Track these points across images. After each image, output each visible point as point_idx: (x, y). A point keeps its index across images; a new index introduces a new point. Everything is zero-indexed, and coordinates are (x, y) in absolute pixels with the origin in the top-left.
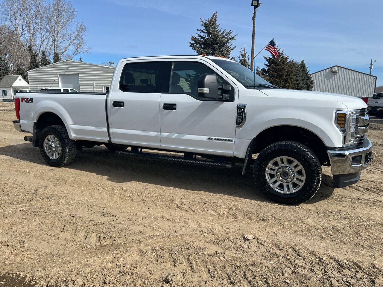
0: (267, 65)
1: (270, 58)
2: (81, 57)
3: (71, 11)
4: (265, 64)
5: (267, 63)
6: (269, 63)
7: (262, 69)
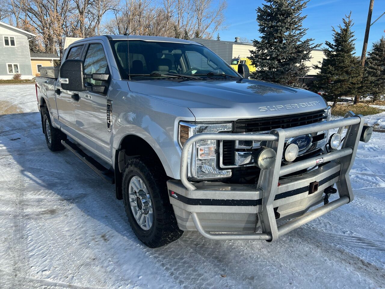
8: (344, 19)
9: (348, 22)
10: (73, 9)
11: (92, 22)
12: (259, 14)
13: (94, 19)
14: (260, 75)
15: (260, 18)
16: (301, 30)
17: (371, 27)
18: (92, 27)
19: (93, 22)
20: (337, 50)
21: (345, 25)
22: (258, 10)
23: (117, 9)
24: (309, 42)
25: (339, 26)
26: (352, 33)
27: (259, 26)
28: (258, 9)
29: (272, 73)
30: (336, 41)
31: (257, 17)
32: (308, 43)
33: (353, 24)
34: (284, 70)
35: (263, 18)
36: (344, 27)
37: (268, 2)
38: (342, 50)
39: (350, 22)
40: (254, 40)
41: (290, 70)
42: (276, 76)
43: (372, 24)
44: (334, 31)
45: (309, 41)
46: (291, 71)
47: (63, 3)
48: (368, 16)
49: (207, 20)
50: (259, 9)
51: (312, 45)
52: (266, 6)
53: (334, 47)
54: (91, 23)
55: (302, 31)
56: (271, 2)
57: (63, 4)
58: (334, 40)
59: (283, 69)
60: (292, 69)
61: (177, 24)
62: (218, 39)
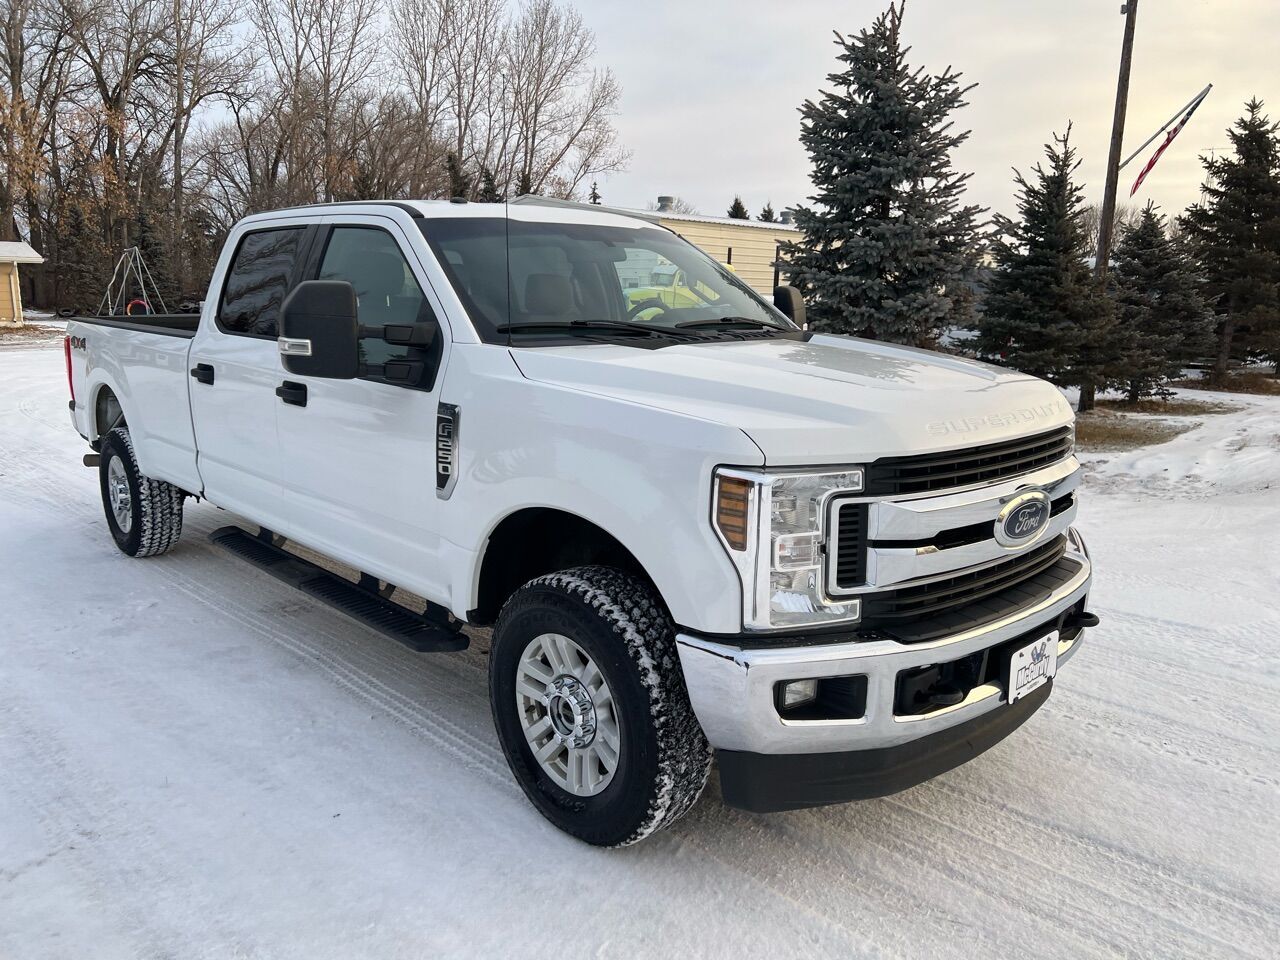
0: (1214, 192)
1: (1231, 164)
2: (595, 184)
3: (577, 40)
4: (1206, 189)
5: (1215, 184)
6: (1222, 184)
7: (1187, 210)
8: (1049, 147)
9: (1062, 156)
10: (81, 88)
11: (148, 133)
12: (810, 123)
13: (157, 123)
14: (825, 325)
15: (810, 137)
16: (949, 179)
17: (1120, 172)
18: (148, 152)
19: (152, 133)
20: (1032, 242)
21: (1053, 165)
22: (805, 109)
23: (241, 91)
24: (972, 218)
25: (1037, 168)
26: (1077, 189)
27: (814, 164)
28: (806, 106)
29: (865, 318)
30: (1030, 213)
31: (799, 134)
32: (972, 221)
33: (1079, 163)
34: (905, 308)
35: (822, 137)
36: (1050, 172)
37: (841, 84)
38: (1049, 244)
39: (1068, 155)
40: (798, 208)
41: (927, 310)
42: (879, 326)
43: (1126, 162)
44: (1021, 181)
45: (973, 214)
46: (931, 310)
47: (45, 67)
48: (1113, 138)
49: (553, 137)
50: (809, 106)
51: (983, 225)
52: (832, 98)
53: (1020, 232)
54: (144, 137)
55: (951, 180)
56: (850, 85)
57: (44, 70)
58: (1020, 212)
59: (904, 303)
60: (935, 304)
61: (455, 147)
62: (595, 200)
